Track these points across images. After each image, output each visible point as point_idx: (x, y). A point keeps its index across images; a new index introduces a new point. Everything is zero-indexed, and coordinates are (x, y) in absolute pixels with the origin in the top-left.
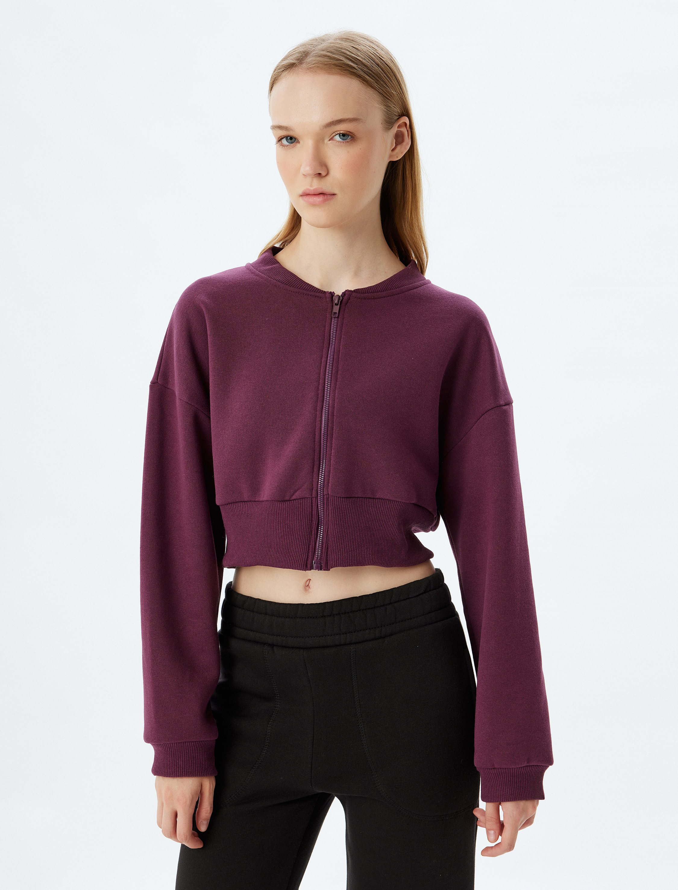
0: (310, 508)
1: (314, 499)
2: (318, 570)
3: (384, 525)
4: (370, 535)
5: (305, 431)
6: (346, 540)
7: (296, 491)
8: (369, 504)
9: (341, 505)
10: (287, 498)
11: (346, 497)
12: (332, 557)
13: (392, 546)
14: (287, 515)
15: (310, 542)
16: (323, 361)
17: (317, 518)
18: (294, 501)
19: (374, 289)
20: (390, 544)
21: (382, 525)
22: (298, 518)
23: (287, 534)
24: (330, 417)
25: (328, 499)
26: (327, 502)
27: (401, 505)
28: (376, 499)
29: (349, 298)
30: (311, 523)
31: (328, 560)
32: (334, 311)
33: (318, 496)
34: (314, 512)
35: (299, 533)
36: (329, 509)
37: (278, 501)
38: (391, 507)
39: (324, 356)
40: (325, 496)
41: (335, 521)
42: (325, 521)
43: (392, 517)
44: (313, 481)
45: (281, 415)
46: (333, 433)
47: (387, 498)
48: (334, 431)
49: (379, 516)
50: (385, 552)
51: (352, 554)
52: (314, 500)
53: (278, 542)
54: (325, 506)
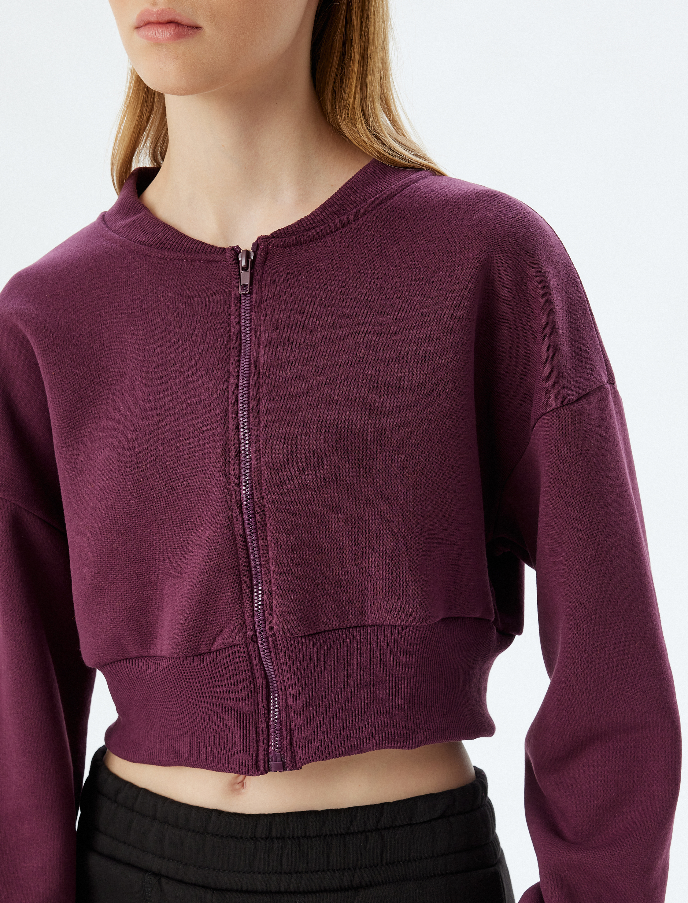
0: (248, 662)
1: (251, 645)
2: (281, 772)
3: (391, 672)
4: (366, 694)
5: (216, 525)
6: (321, 711)
7: (218, 635)
8: (355, 638)
9: (301, 650)
10: (204, 649)
11: (309, 635)
12: (301, 745)
13: (414, 707)
14: (210, 679)
15: (257, 723)
16: (230, 384)
17: (263, 678)
18: (218, 653)
19: (308, 223)
20: (409, 706)
21: (388, 673)
22: (229, 683)
23: (217, 711)
24: (255, 491)
25: (275, 643)
26: (275, 649)
27: (415, 631)
28: (367, 627)
29: (267, 251)
30: (254, 688)
31: (294, 750)
32: (242, 283)
33: (257, 639)
34: (257, 667)
35: (236, 709)
36: (280, 660)
37: (190, 657)
38: (396, 638)
39: (233, 373)
40: (270, 638)
41: (295, 680)
42: (278, 682)
43: (402, 654)
44: (244, 613)
45: (173, 497)
46: (265, 521)
47: (387, 622)
48: (267, 516)
49: (379, 657)
50: (400, 722)
51: (335, 735)
52: (251, 647)
53: (205, 727)
54: (273, 655)
